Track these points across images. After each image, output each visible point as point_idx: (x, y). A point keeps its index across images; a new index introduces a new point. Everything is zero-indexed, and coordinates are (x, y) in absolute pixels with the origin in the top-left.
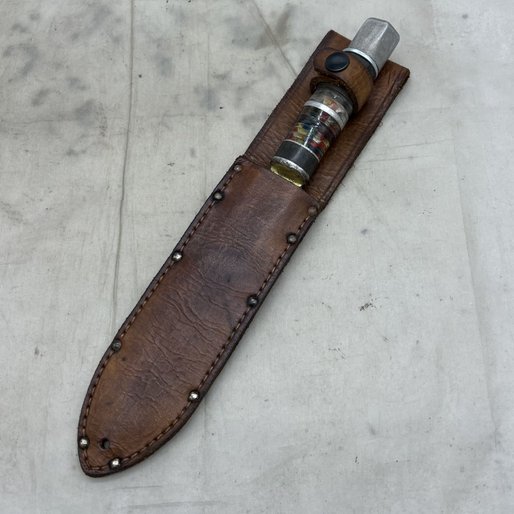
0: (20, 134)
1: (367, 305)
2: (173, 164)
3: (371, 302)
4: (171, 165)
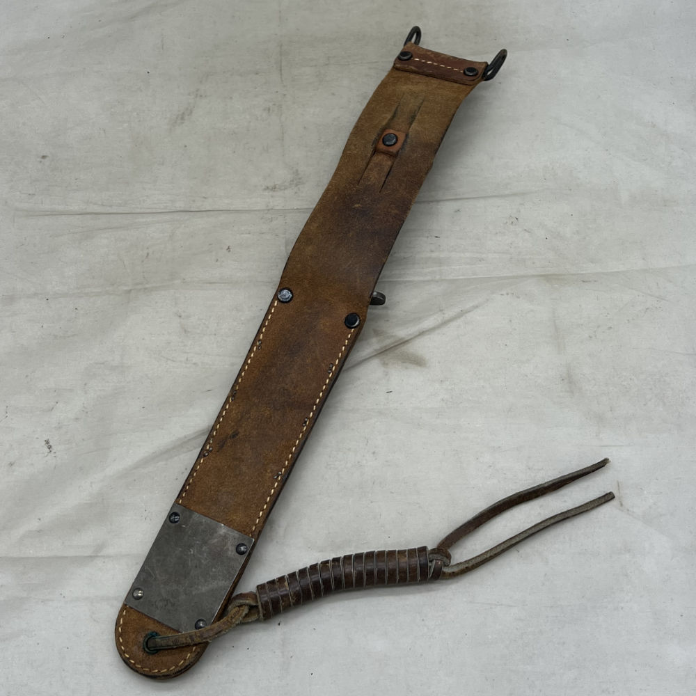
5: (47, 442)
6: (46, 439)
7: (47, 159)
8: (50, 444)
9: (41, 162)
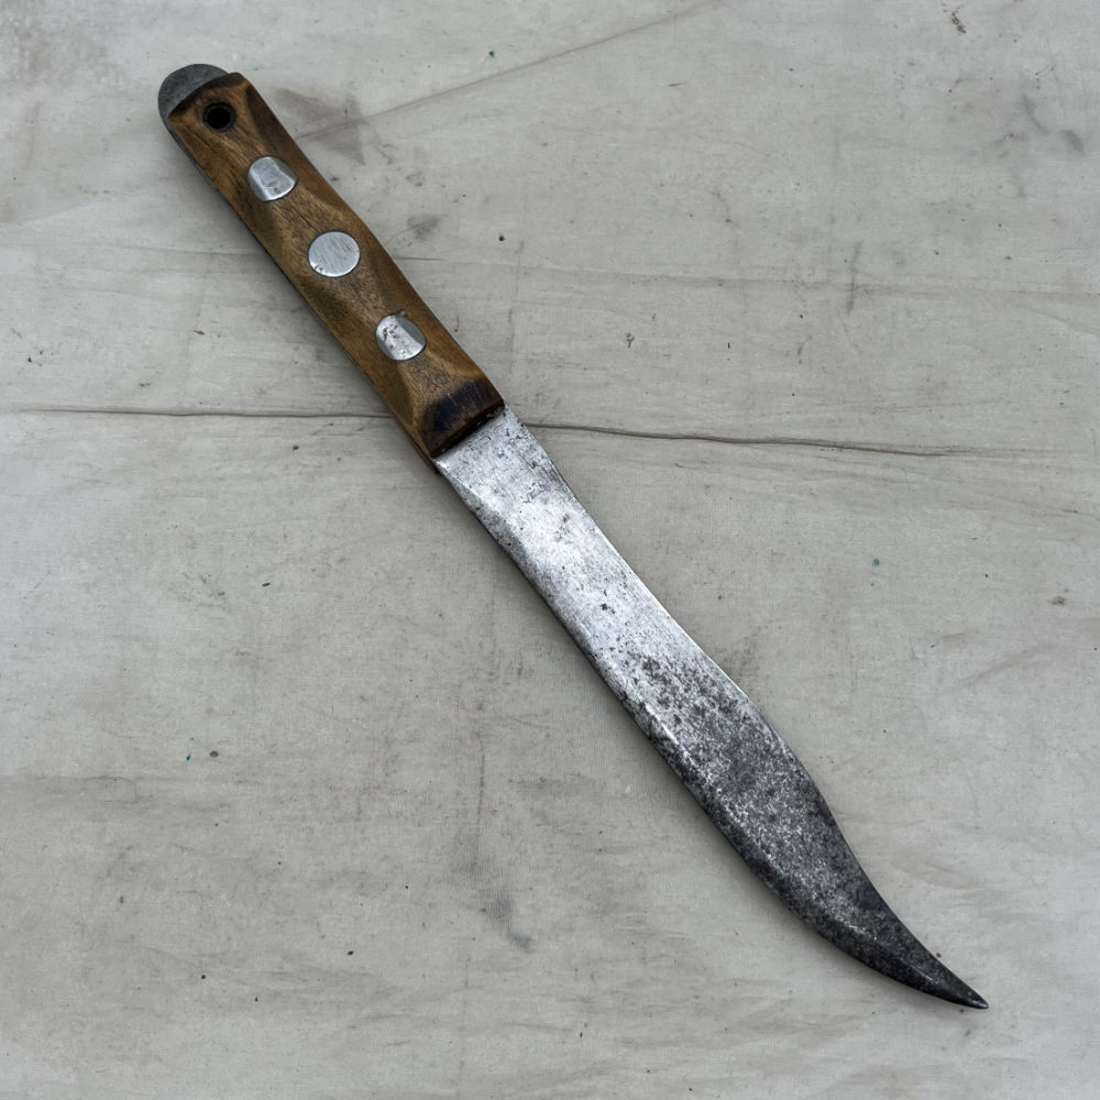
0: (521, 664)
1: (955, 21)
2: (628, 336)
3: (949, 13)
4: (630, 341)
5: (961, 29)
6: (964, 36)
7: (1051, 597)
8: (955, 27)
9: (1067, 591)
